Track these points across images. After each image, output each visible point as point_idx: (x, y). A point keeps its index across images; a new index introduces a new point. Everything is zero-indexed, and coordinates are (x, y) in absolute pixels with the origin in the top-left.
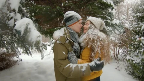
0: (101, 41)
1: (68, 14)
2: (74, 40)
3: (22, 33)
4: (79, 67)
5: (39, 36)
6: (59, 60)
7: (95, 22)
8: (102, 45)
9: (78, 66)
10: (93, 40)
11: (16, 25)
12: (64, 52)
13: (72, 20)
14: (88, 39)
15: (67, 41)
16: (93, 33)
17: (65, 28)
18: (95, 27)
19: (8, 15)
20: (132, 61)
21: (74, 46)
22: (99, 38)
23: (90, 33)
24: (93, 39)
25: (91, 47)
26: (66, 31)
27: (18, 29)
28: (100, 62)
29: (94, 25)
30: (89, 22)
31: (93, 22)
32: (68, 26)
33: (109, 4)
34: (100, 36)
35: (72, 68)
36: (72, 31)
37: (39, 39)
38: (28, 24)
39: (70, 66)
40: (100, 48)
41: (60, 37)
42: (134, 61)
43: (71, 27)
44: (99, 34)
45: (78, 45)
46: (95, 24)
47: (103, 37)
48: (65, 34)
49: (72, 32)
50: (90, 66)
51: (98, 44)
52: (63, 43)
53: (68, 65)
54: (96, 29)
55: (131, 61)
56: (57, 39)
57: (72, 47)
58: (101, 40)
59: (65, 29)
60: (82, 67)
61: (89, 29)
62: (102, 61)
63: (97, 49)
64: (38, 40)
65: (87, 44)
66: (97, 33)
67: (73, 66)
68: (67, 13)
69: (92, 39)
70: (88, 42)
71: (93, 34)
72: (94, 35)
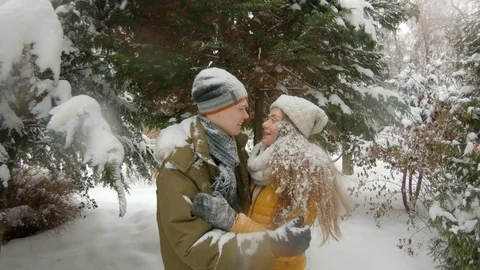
0: (313, 174)
1: (206, 78)
2: (219, 158)
3: (69, 139)
4: (239, 244)
5: (114, 150)
6: (173, 222)
7: (298, 116)
8: (314, 186)
9: (234, 240)
10: (291, 172)
11: (52, 118)
12: (186, 198)
13: (215, 96)
14: (277, 169)
15: (197, 163)
16: (292, 151)
17: (194, 119)
18: (297, 129)
19: (32, 90)
20: (450, 224)
21: (218, 179)
22: (308, 167)
23: (282, 150)
24: (291, 167)
25: (286, 190)
26: (196, 129)
27: (58, 130)
28: (300, 230)
29: (293, 123)
30: (278, 113)
31: (291, 115)
32: (204, 115)
33: (357, 29)
34: (310, 160)
35: (217, 244)
36: (216, 132)
37: (112, 157)
38: (86, 113)
39: (210, 239)
40: (307, 195)
41: (175, 151)
42: (456, 224)
43: (213, 118)
44: (307, 155)
45: (233, 174)
46: (296, 121)
47: (318, 163)
48: (191, 141)
49: (214, 135)
50: (272, 240)
51: (304, 184)
52: (184, 170)
53: (205, 237)
54: (299, 137)
55: (444, 223)
56: (166, 156)
57: (212, 181)
58: (312, 171)
59: (192, 124)
60: (247, 243)
61: (278, 137)
62: (307, 227)
63: (299, 199)
64: (110, 160)
65: (275, 181)
66: (302, 150)
67: (219, 238)
68: (204, 73)
69: (287, 168)
70: (277, 177)
71: (291, 153)
72: (293, 157)
